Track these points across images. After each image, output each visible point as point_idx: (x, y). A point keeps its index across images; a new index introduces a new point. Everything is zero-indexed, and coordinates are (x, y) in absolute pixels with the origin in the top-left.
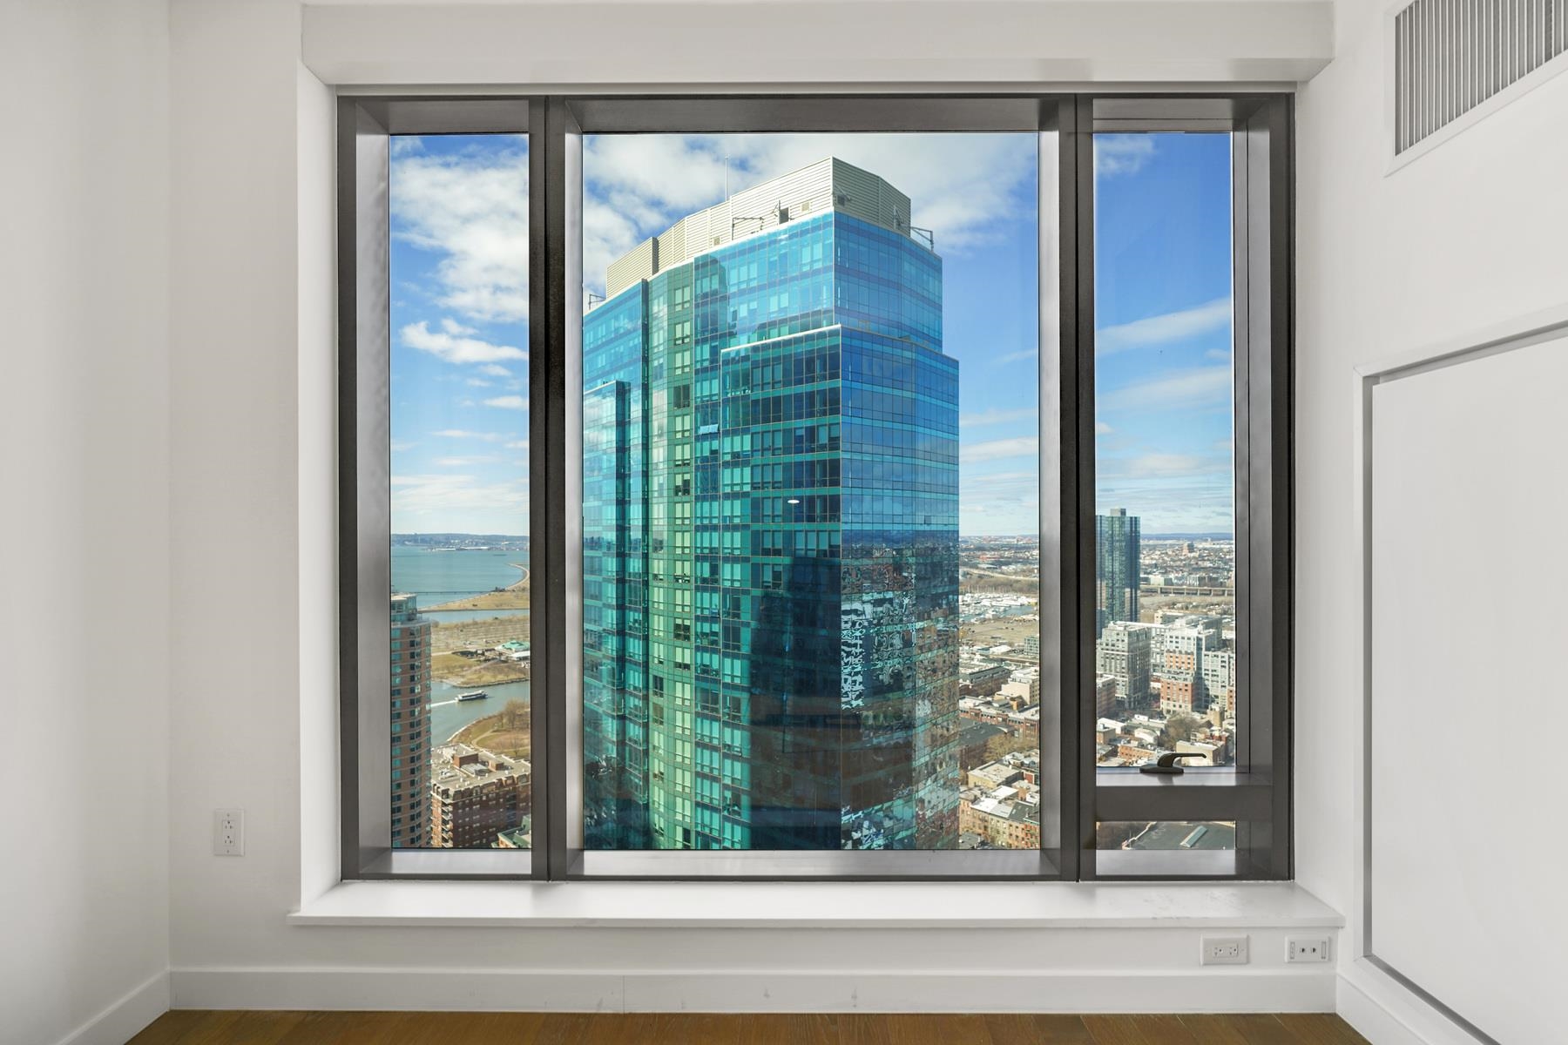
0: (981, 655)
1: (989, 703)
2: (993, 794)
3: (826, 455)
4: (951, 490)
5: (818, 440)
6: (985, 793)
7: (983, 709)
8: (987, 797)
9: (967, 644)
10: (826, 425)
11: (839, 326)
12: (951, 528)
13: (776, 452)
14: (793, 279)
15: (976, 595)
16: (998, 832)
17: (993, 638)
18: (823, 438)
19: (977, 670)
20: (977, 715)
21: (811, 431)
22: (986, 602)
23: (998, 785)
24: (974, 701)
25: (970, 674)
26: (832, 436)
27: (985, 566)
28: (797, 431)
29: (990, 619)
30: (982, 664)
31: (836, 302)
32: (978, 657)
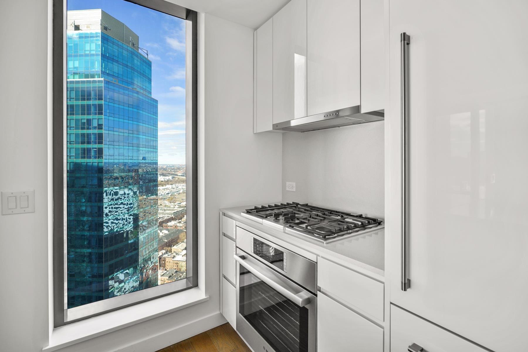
0: (178, 206)
1: (180, 222)
2: (180, 254)
3: (96, 131)
4: (154, 147)
5: (93, 125)
6: (178, 254)
7: (178, 225)
8: (178, 255)
9: (173, 202)
10: (96, 119)
11: (102, 79)
12: (154, 161)
13: (71, 128)
14: (81, 56)
15: (177, 185)
16: (182, 266)
17: (182, 199)
18: (95, 123)
19: (176, 211)
20: (176, 227)
21: (89, 121)
22: (179, 187)
23: (182, 250)
24: (175, 222)
25: (174, 213)
26: (99, 123)
27: (180, 175)
28: (82, 120)
29: (181, 193)
30: (178, 209)
31: (102, 69)
32: (177, 206)
